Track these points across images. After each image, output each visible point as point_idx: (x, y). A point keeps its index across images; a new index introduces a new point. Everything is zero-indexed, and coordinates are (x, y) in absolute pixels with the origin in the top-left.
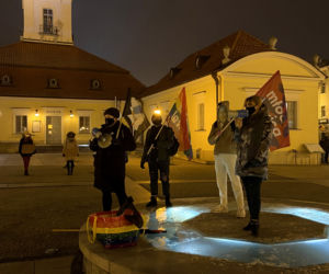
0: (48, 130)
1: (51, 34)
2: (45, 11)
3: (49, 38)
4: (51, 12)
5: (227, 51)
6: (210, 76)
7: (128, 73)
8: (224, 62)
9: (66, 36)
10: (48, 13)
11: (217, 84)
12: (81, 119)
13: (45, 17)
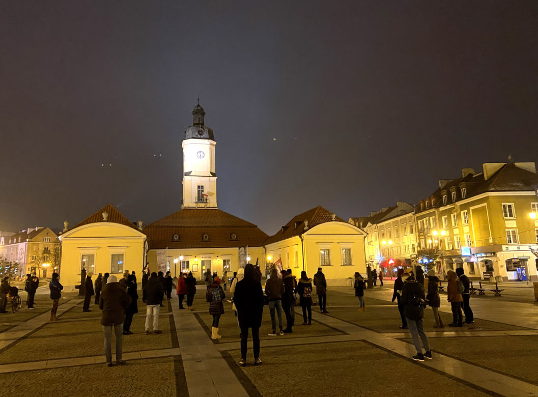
0: (202, 270)
1: (203, 202)
2: (199, 187)
3: (201, 205)
4: (202, 187)
5: (306, 223)
6: (298, 236)
7: (256, 226)
8: (305, 228)
9: (212, 202)
10: (200, 188)
11: (302, 241)
12: (224, 261)
13: (199, 191)
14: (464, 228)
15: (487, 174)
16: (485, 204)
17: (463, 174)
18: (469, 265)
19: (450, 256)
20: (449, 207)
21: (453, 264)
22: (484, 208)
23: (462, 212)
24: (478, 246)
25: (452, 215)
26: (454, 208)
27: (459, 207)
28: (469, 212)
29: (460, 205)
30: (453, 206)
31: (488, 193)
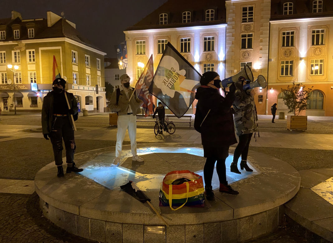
14: (28, 65)
15: (51, 22)
16: (60, 48)
17: (13, 16)
18: (30, 99)
19: (6, 90)
20: (11, 43)
21: (8, 97)
22: (58, 51)
23: (28, 51)
24: (44, 83)
25: (13, 52)
26: (17, 45)
27: (24, 45)
28: (37, 52)
29: (26, 44)
30: (17, 43)
31: (66, 38)
